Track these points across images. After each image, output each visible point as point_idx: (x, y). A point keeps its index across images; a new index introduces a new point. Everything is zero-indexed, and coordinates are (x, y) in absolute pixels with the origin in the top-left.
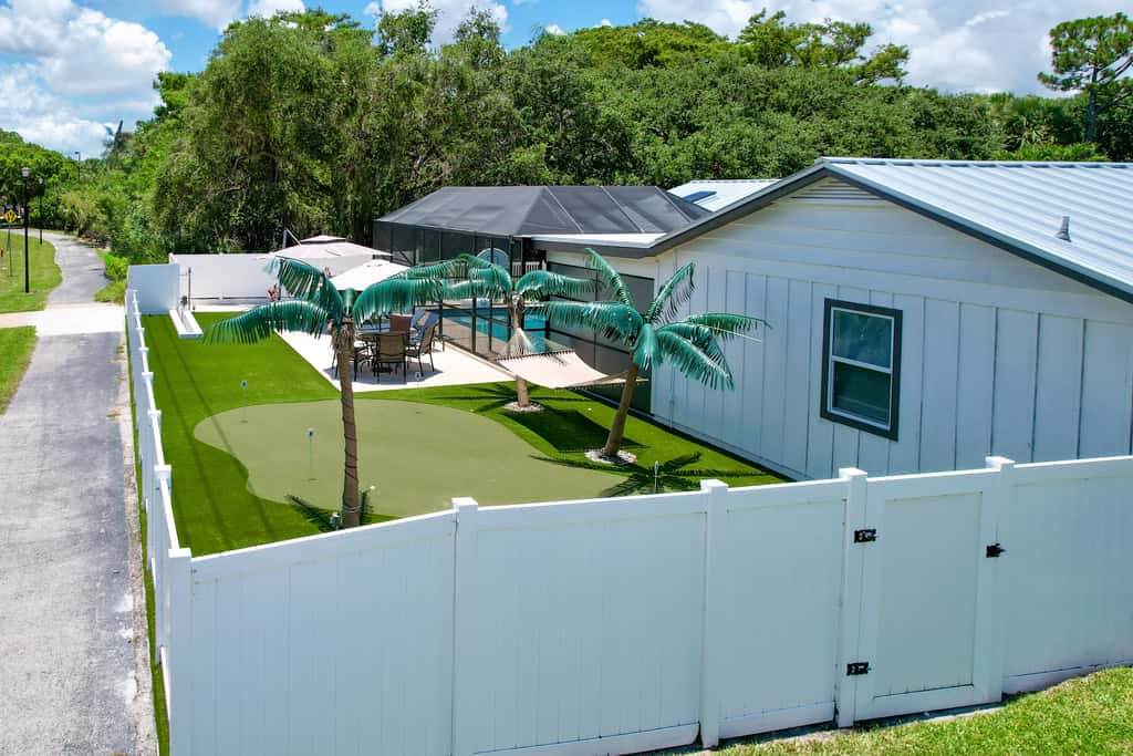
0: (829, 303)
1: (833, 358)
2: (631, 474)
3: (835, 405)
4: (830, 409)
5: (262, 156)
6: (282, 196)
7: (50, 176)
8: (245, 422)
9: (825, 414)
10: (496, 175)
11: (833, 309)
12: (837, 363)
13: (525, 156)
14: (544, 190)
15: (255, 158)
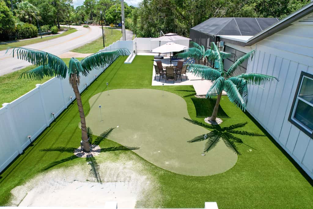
0: (303, 73)
1: (298, 98)
2: (213, 130)
3: (295, 117)
4: (292, 118)
5: (167, 8)
6: (172, 20)
7: (128, 14)
8: (109, 95)
9: (290, 120)
10: (238, 14)
11: (304, 76)
12: (299, 100)
13: (247, 8)
14: (233, 19)
15: (165, 8)
